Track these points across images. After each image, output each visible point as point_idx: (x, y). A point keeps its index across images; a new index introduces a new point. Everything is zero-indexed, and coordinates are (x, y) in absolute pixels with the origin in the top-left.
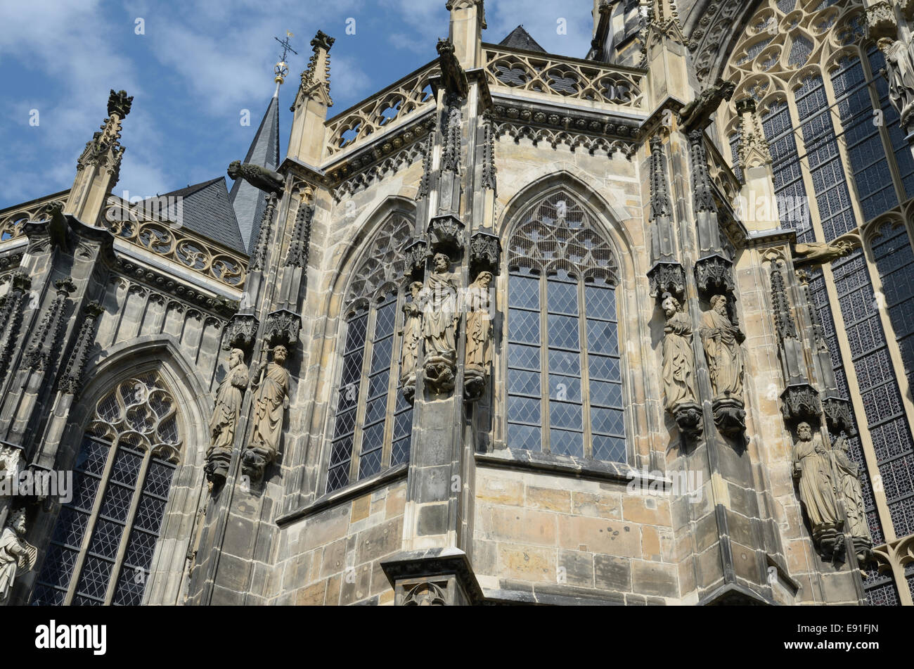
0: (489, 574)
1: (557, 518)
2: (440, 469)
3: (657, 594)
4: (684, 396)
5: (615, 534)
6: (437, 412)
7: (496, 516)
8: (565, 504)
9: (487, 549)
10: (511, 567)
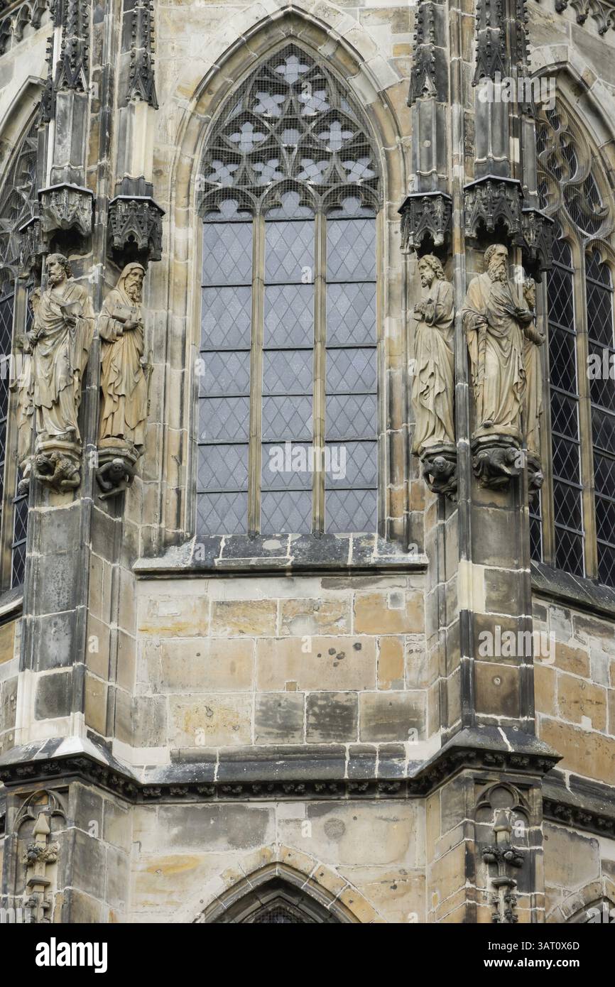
0: (156, 745)
1: (255, 645)
2: (62, 617)
3: (394, 739)
4: (433, 433)
5: (339, 658)
6: (59, 526)
7: (166, 656)
8: (268, 622)
9: (153, 710)
10: (186, 731)
